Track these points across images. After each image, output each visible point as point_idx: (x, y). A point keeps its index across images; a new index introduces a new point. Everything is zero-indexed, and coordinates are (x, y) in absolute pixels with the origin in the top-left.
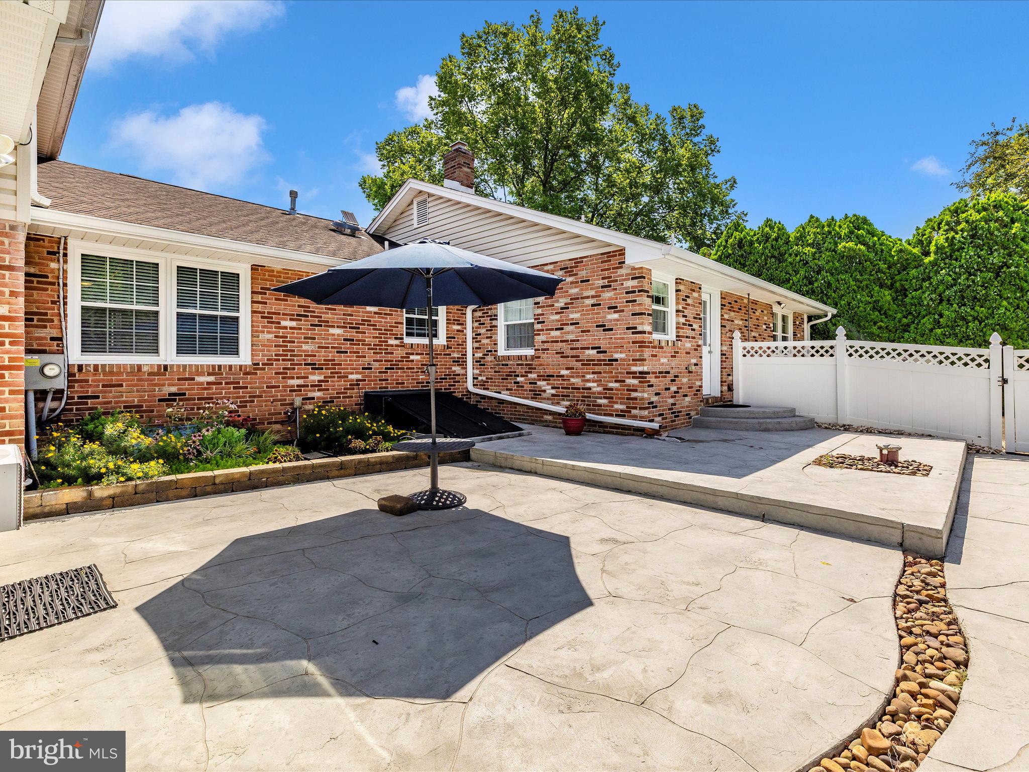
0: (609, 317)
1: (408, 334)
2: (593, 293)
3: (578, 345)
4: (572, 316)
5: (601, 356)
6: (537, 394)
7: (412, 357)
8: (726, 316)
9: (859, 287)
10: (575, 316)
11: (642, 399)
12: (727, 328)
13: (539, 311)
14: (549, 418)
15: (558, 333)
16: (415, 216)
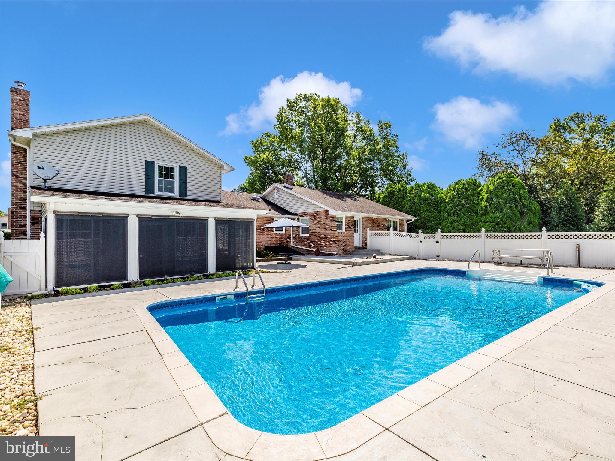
0: (327, 226)
1: (276, 230)
2: (323, 220)
3: (320, 233)
4: (318, 226)
5: (325, 236)
6: (310, 246)
7: (276, 237)
8: (364, 224)
9: (427, 210)
10: (319, 226)
11: (334, 247)
12: (365, 228)
13: (310, 224)
14: (313, 252)
15: (315, 230)
16: (275, 193)
